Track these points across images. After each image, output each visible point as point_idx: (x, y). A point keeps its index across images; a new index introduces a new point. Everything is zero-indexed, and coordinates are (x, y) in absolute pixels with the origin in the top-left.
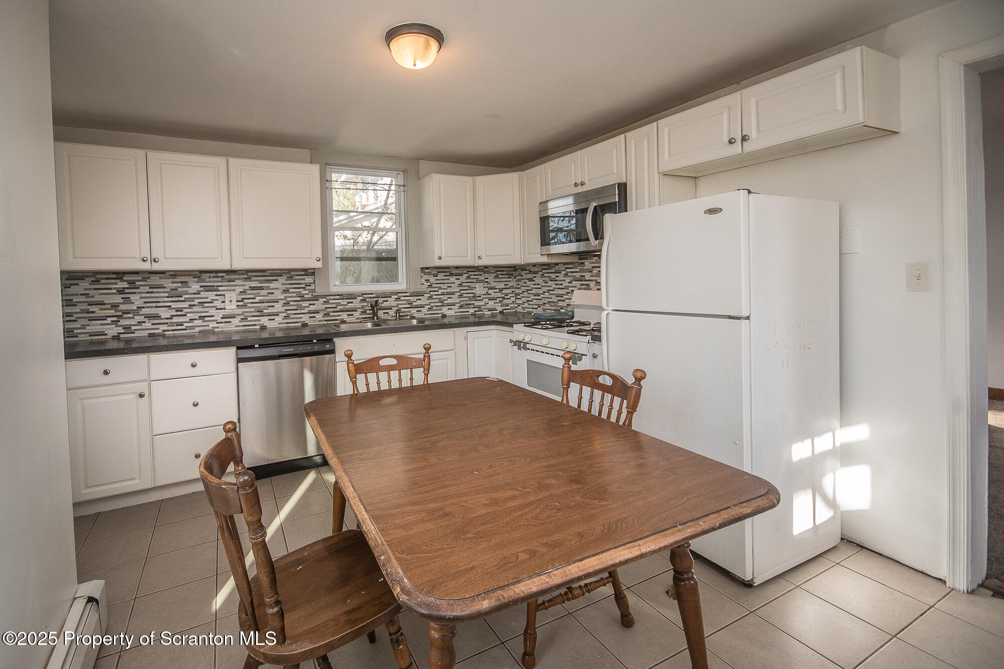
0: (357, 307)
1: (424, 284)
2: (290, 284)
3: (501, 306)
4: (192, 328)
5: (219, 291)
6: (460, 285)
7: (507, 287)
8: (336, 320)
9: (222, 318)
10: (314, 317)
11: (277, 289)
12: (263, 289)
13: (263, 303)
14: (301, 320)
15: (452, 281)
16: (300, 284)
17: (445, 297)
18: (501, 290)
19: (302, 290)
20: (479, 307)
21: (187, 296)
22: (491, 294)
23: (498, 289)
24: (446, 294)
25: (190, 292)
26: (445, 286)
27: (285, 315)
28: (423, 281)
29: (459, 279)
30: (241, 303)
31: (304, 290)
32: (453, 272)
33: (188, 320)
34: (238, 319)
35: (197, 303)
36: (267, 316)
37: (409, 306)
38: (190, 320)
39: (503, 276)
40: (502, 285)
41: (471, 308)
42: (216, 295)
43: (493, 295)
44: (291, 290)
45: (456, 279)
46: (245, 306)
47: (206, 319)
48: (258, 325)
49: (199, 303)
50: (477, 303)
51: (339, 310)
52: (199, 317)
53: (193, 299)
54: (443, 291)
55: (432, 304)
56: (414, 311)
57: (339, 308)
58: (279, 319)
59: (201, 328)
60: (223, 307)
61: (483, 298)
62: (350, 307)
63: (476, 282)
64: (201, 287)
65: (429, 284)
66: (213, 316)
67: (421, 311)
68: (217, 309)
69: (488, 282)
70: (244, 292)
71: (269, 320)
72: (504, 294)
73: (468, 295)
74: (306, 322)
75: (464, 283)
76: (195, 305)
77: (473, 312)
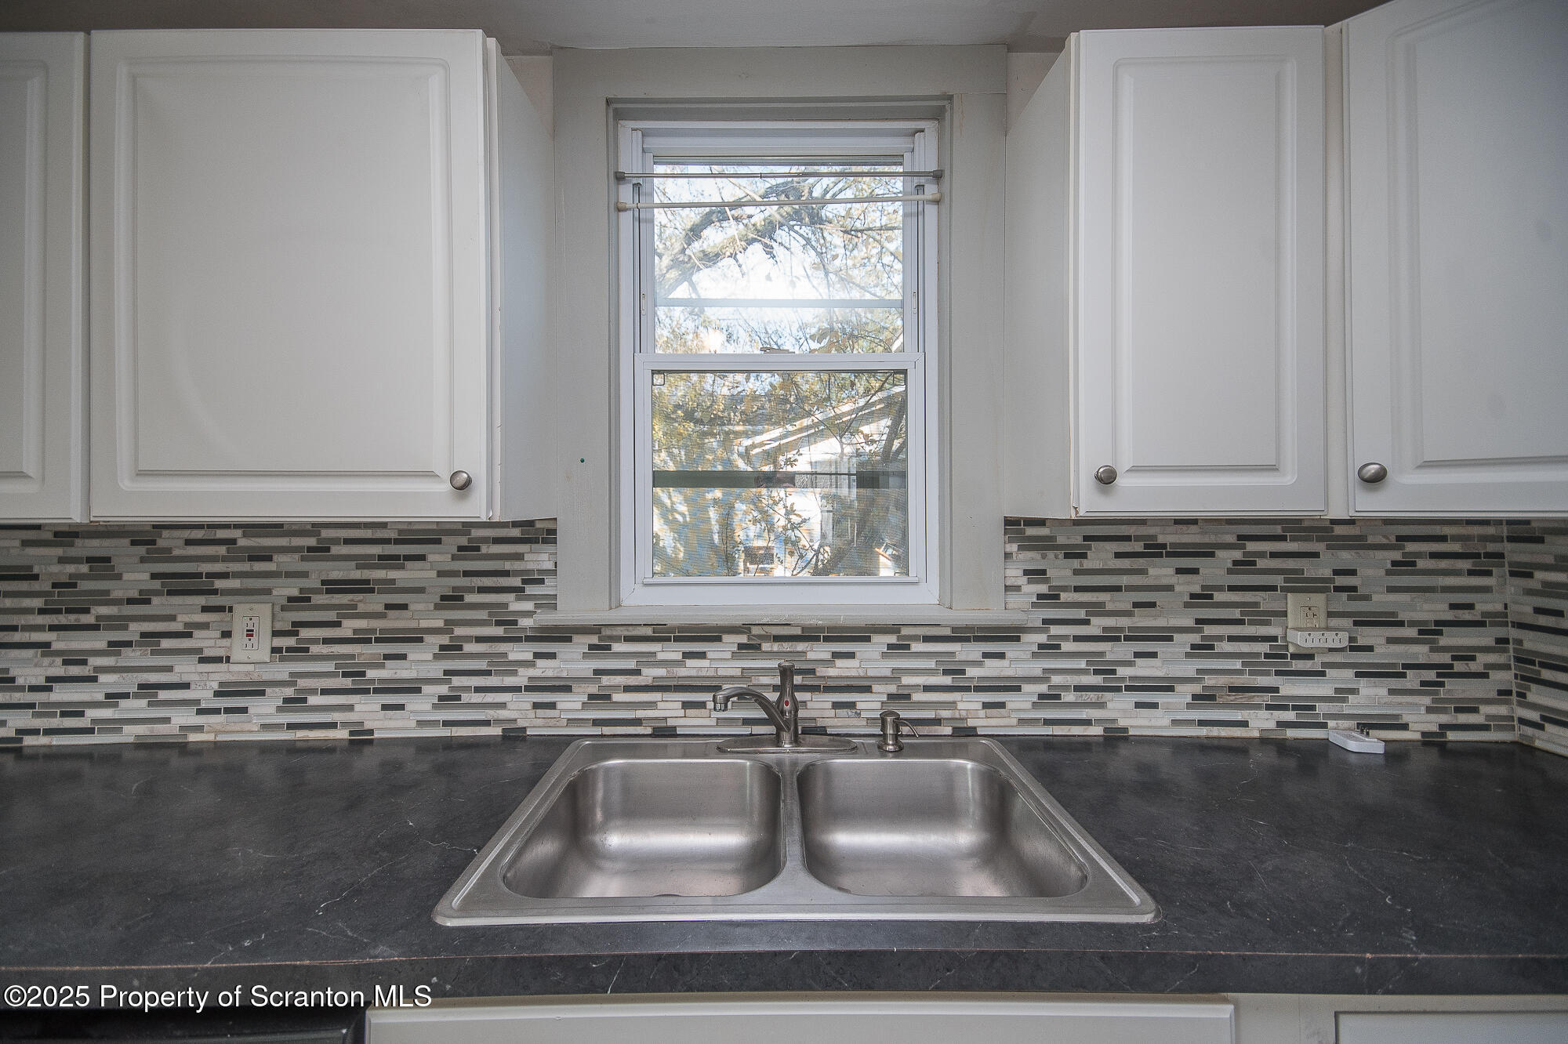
0: (721, 673)
1: (1018, 588)
2: (467, 574)
3: (1429, 710)
4: (115, 725)
5: (215, 592)
6: (1201, 597)
7: (1466, 615)
8: (637, 722)
9: (217, 694)
10: (552, 706)
11: (421, 590)
12: (372, 591)
13: (368, 641)
14: (503, 714)
15: (1157, 577)
16: (506, 574)
17: (1123, 651)
18: (1430, 631)
19: (511, 597)
20: (1304, 706)
21: (104, 610)
22: (1370, 649)
23: (1412, 624)
24: (1127, 638)
25: (117, 594)
26: (1124, 601)
27: (444, 690)
28: (1015, 574)
29: (1195, 571)
30: (291, 642)
31: (518, 599)
32: (1161, 540)
33: (101, 697)
34: (275, 696)
35: (137, 637)
36: (377, 691)
37: (947, 680)
38: (108, 696)
39: (1444, 564)
40: (1434, 609)
41: (1258, 707)
42: (205, 609)
43: (1385, 653)
44: (470, 598)
45: (1179, 571)
46: (300, 651)
47: (163, 695)
48: (345, 724)
49: (143, 635)
50: (1291, 688)
51: (649, 682)
52: (141, 686)
53: (121, 623)
54: (1110, 622)
55: (1056, 680)
56: (969, 705)
57: (650, 674)
58: (420, 706)
59: (141, 730)
60: (221, 653)
61: (1324, 665)
62: (693, 673)
63: (1285, 590)
64: (154, 576)
65: (1043, 589)
66: (186, 686)
67: (1002, 705)
68: (202, 660)
69: (1354, 589)
70: (300, 600)
71: (385, 707)
72: (1445, 649)
73: (1245, 647)
74: (521, 724)
75: (1220, 588)
76: (129, 644)
77: (1272, 725)
